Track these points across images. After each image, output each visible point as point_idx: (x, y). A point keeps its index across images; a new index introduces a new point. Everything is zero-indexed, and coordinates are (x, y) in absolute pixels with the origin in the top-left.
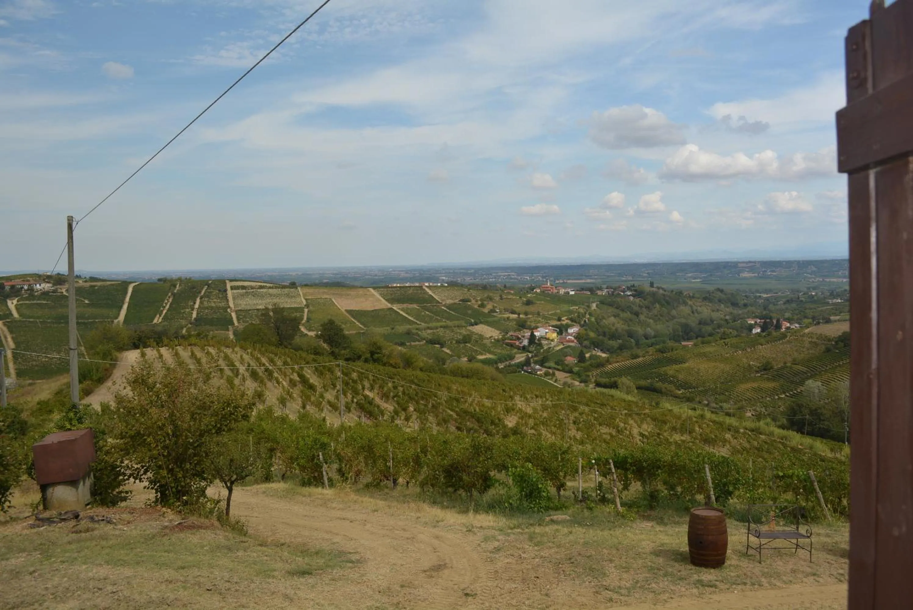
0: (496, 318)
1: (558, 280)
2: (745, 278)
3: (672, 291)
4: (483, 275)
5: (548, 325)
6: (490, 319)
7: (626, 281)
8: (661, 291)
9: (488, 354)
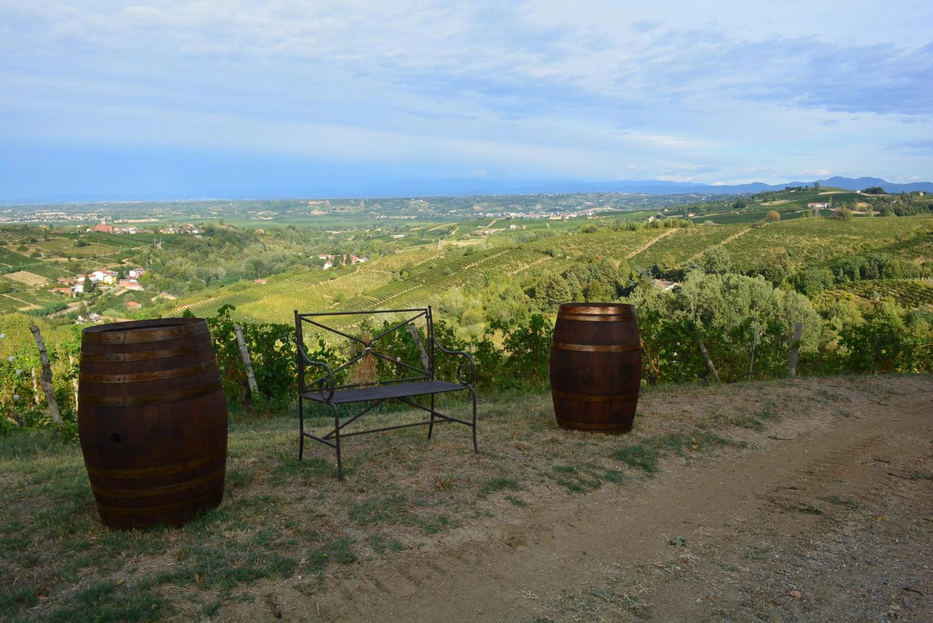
0: (40, 263)
1: (117, 219)
2: (315, 216)
3: (244, 229)
4: (24, 215)
5: (105, 268)
6: (32, 265)
7: (194, 220)
8: (231, 229)
9: (32, 305)
